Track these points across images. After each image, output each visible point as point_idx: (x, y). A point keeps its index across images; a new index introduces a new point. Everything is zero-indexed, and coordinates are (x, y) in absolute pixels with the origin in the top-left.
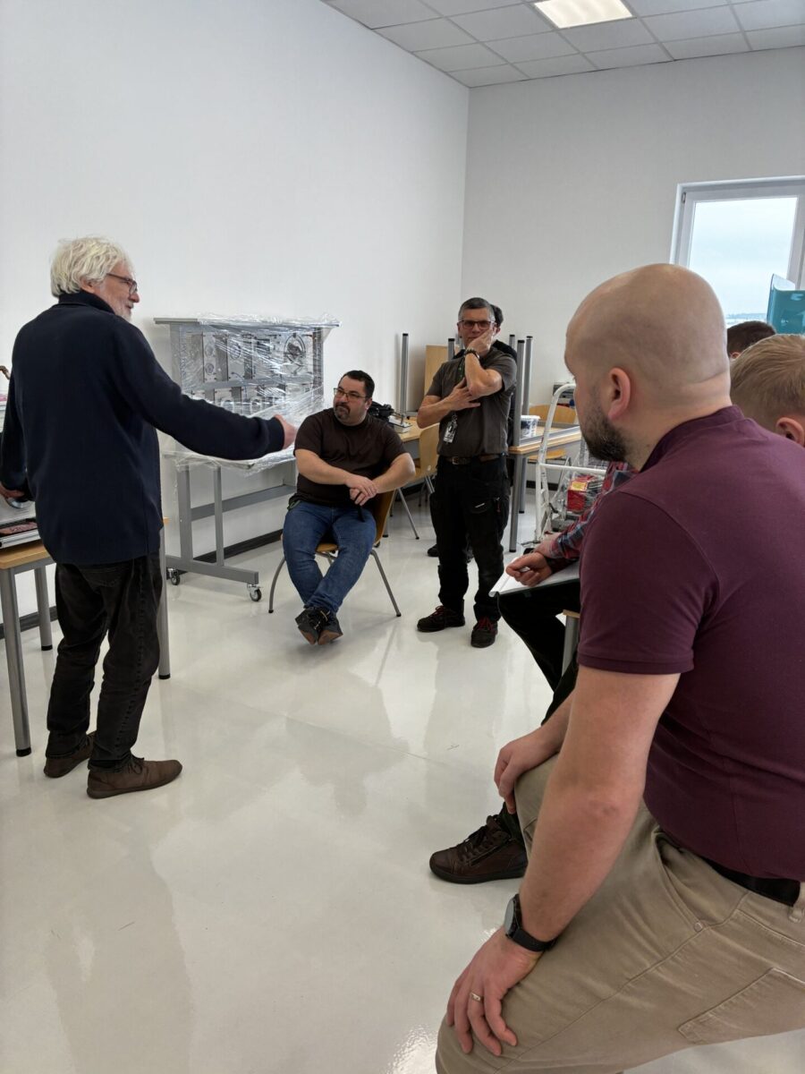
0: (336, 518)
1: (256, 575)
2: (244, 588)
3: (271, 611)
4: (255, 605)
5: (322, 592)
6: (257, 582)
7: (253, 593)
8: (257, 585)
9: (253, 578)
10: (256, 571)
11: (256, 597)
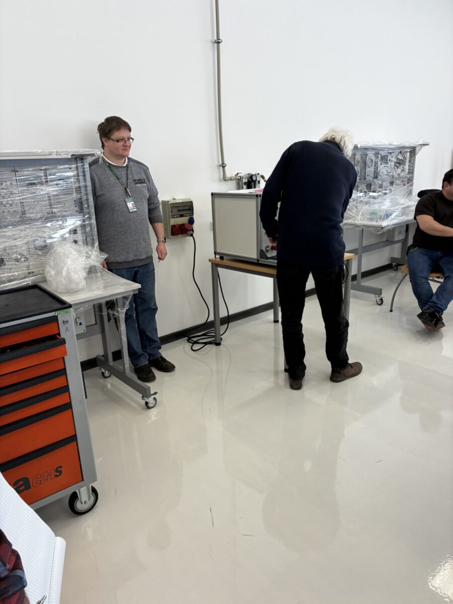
0: (441, 258)
1: (381, 290)
2: (373, 297)
3: (391, 311)
4: (379, 307)
5: (436, 301)
6: (381, 294)
7: (378, 301)
8: (381, 296)
9: (378, 292)
10: (381, 288)
11: (380, 303)
